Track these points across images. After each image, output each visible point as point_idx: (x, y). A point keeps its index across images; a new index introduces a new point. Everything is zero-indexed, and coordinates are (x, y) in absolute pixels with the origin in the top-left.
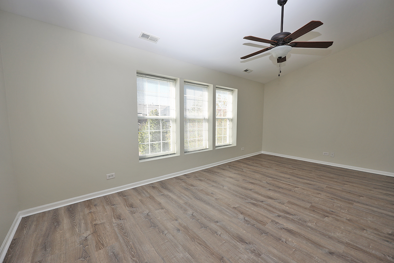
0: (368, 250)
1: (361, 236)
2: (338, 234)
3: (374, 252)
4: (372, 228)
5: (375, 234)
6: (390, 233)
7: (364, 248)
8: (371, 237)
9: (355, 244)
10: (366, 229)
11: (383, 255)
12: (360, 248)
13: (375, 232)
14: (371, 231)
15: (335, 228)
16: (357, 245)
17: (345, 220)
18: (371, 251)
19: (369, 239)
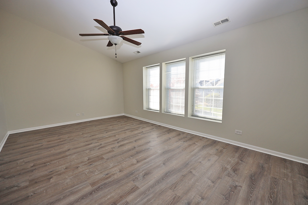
0: (58, 160)
1: (65, 164)
2: (74, 156)
3: (55, 161)
4: (63, 173)
5: (59, 171)
6: (51, 179)
7: (60, 160)
8: (60, 167)
9: (64, 158)
10: (65, 170)
11: (51, 163)
12: (61, 158)
13: (59, 172)
14: (62, 171)
15: (78, 158)
16: (63, 159)
17: (79, 165)
18: (57, 161)
19: (61, 165)
